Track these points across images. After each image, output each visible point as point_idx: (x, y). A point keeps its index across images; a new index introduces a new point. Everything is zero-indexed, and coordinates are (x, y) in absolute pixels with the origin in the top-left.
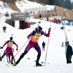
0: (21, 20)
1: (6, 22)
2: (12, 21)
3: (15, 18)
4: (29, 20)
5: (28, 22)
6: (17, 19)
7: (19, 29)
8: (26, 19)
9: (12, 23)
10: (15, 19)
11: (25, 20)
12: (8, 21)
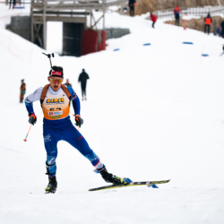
0: (71, 21)
1: (9, 27)
2: (34, 22)
3: (48, 12)
4: (101, 21)
5: (99, 27)
6: (55, 15)
7: (63, 55)
8: (88, 17)
9: (35, 32)
10: (45, 15)
11: (85, 19)
12: (16, 24)
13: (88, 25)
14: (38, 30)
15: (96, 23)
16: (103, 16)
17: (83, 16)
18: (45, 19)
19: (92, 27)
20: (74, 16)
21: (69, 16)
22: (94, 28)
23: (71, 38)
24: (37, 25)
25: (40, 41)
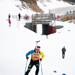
0: (45, 24)
1: (25, 26)
3: (37, 21)
4: (54, 23)
5: (54, 25)
6: (39, 22)
7: (42, 35)
8: (50, 22)
9: (33, 28)
10: (36, 22)
11: (49, 23)
12: (27, 25)
13: (50, 25)
14: (34, 27)
15: (52, 24)
16: (55, 22)
17: (48, 22)
18: (36, 23)
19: (51, 25)
20: (46, 22)
21: (44, 22)
22: (52, 26)
23: (45, 29)
24: (34, 25)
25: (35, 30)
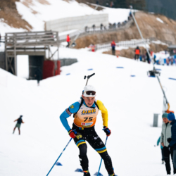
0: (34, 54)
2: (8, 56)
3: (17, 49)
4: (56, 54)
5: (55, 58)
6: (23, 50)
7: (29, 79)
8: (47, 51)
9: (8, 63)
10: (15, 51)
11: (45, 52)
13: (47, 56)
14: (10, 62)
15: (52, 55)
16: (58, 50)
17: (43, 50)
18: (15, 54)
19: (50, 58)
20: (37, 50)
21: (33, 50)
22: (52, 59)
23: (35, 67)
24: (10, 58)
25: (12, 69)
